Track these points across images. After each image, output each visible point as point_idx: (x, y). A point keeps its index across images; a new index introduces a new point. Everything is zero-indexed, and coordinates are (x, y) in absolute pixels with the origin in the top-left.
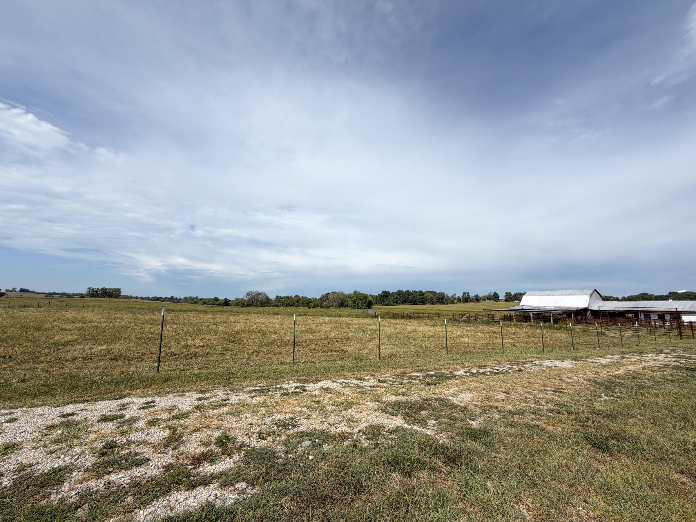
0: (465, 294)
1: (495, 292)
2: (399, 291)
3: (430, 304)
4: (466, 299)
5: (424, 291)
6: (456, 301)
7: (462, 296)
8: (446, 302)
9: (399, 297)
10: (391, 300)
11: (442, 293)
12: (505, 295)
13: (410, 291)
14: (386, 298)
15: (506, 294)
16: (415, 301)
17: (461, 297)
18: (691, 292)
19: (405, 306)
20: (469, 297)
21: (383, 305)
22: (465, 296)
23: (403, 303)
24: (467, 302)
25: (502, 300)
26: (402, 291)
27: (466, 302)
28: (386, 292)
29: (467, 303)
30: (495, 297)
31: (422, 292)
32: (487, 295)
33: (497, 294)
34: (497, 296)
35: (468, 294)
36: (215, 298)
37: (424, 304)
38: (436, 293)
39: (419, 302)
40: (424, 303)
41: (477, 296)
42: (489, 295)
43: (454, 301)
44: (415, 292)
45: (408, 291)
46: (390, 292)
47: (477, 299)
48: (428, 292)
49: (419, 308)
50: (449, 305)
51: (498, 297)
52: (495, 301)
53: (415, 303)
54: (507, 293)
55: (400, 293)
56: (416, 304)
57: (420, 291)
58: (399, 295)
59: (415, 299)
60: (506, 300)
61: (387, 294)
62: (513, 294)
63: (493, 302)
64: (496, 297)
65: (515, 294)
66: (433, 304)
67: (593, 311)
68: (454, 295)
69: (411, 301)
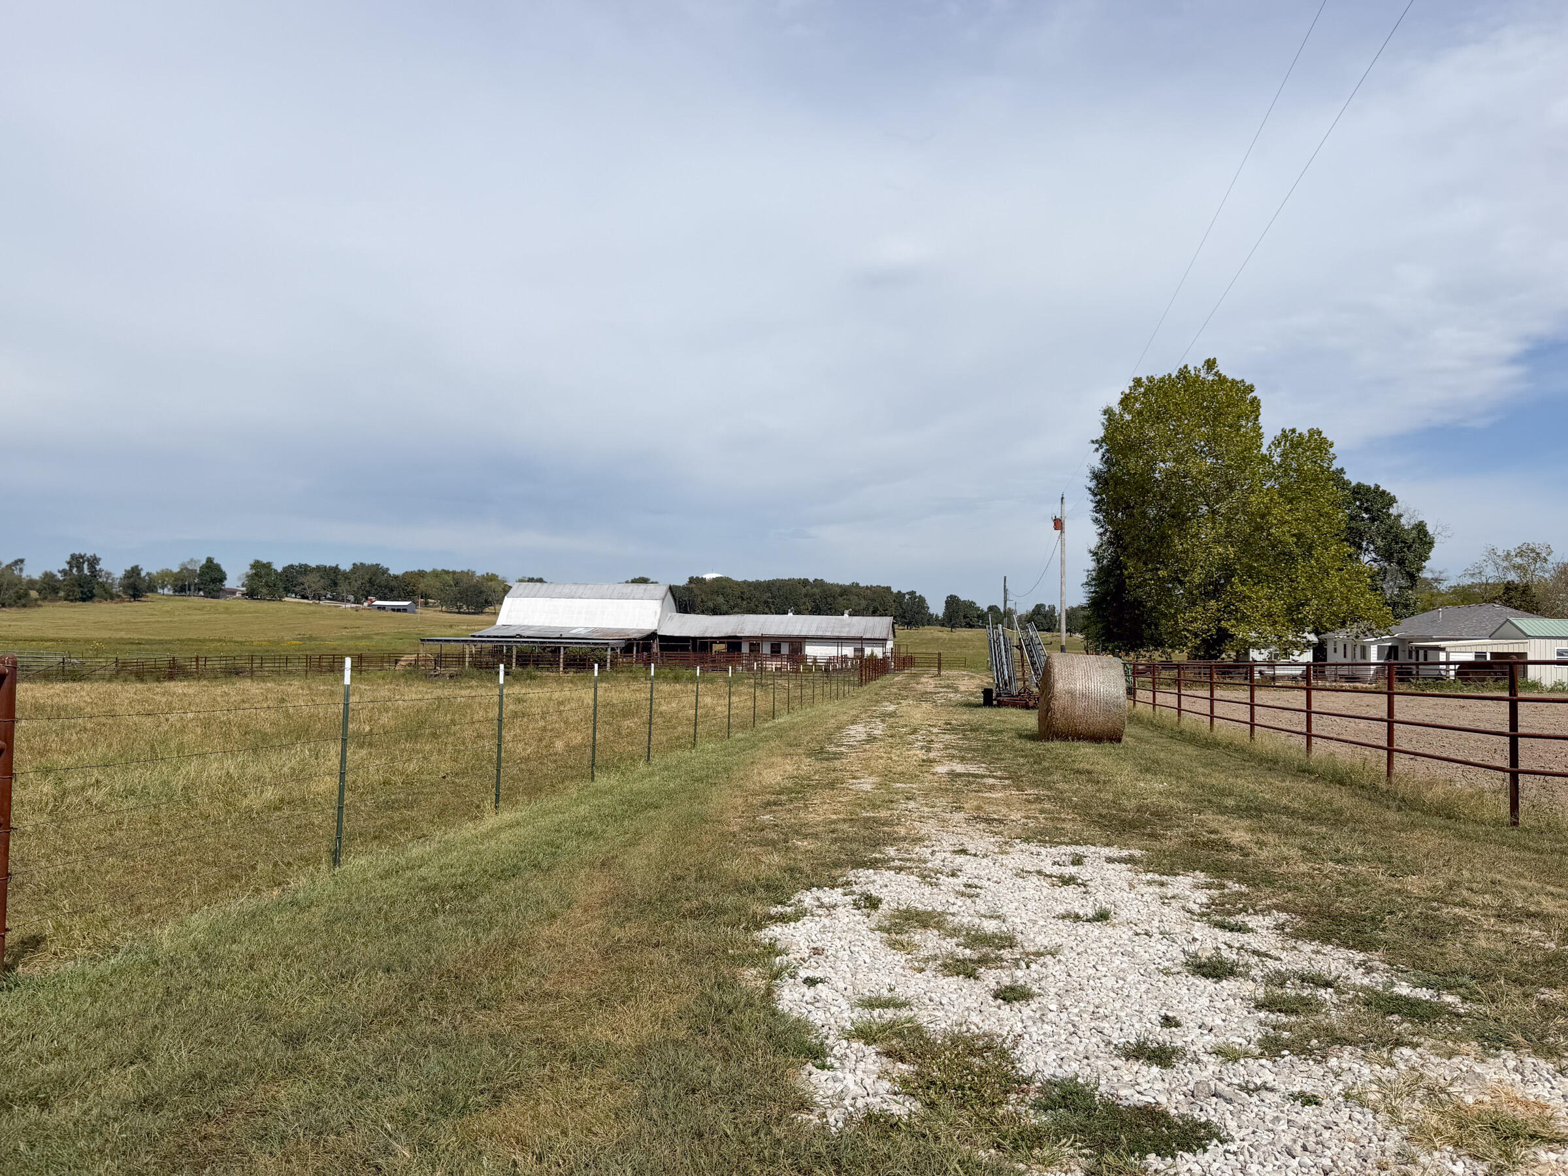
0: (76, 561)
1: (210, 560)
4: (82, 584)
6: (34, 594)
7: (64, 572)
12: (247, 570)
15: (253, 566)
17: (60, 576)
20: (94, 573)
22: (80, 569)
24: (88, 597)
25: (233, 592)
27: (84, 600)
29: (88, 606)
30: (208, 580)
32: (176, 569)
33: (217, 568)
34: (216, 575)
35: (93, 562)
41: (135, 572)
42: (184, 569)
43: (26, 595)
47: (137, 587)
51: (222, 578)
52: (209, 594)
54: (257, 565)
60: (251, 594)
62: (279, 567)
63: (197, 600)
64: (213, 581)
65: (285, 569)
67: (663, 638)
68: (16, 563)
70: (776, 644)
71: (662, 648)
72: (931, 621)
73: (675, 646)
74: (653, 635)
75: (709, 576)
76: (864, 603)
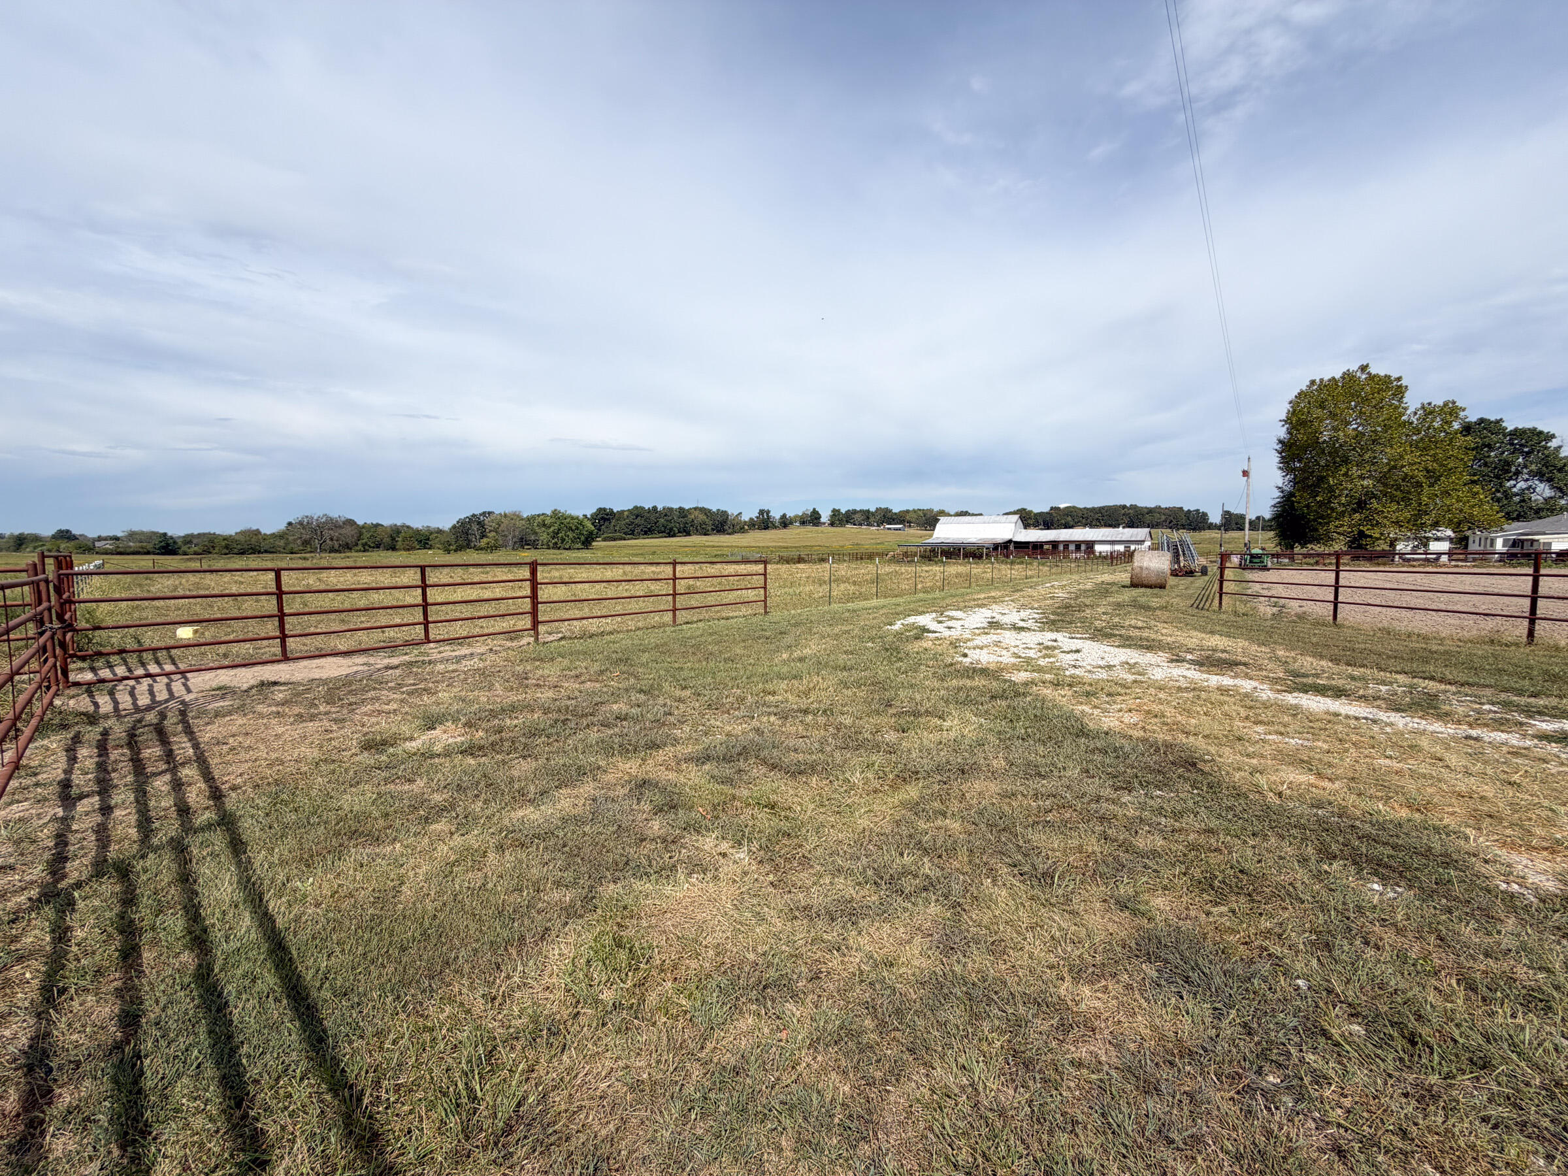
0: (761, 512)
1: (814, 509)
2: (636, 508)
3: (701, 534)
4: (764, 522)
5: (687, 507)
6: (746, 527)
7: (757, 517)
8: (730, 531)
9: (636, 521)
10: (617, 528)
11: (722, 511)
12: (830, 513)
13: (660, 507)
14: (607, 523)
16: (671, 529)
17: (755, 519)
18: (1074, 507)
19: (652, 540)
20: (769, 517)
21: (605, 540)
22: (763, 516)
23: (646, 533)
24: (766, 528)
25: (824, 523)
26: (642, 508)
28: (605, 509)
29: (767, 532)
30: (813, 519)
31: (684, 509)
32: (800, 514)
33: (818, 513)
34: (817, 516)
35: (768, 512)
37: (690, 535)
38: (710, 511)
39: (679, 532)
40: (688, 534)
41: (784, 516)
42: (804, 514)
44: (671, 509)
45: (655, 508)
46: (615, 511)
47: (785, 523)
48: (695, 509)
50: (736, 536)
51: (820, 517)
52: (815, 525)
53: (671, 534)
54: (834, 511)
55: (638, 512)
56: (674, 536)
57: (680, 508)
58: (637, 516)
59: (671, 525)
60: (832, 524)
61: (607, 515)
62: (843, 511)
63: (810, 528)
64: (816, 519)
65: (846, 512)
66: (705, 535)
67: (1016, 543)
68: (740, 513)
69: (663, 529)
70: (1078, 545)
71: (1015, 548)
72: (1211, 527)
73: (1022, 546)
74: (1010, 541)
75: (1062, 506)
76: (1163, 517)
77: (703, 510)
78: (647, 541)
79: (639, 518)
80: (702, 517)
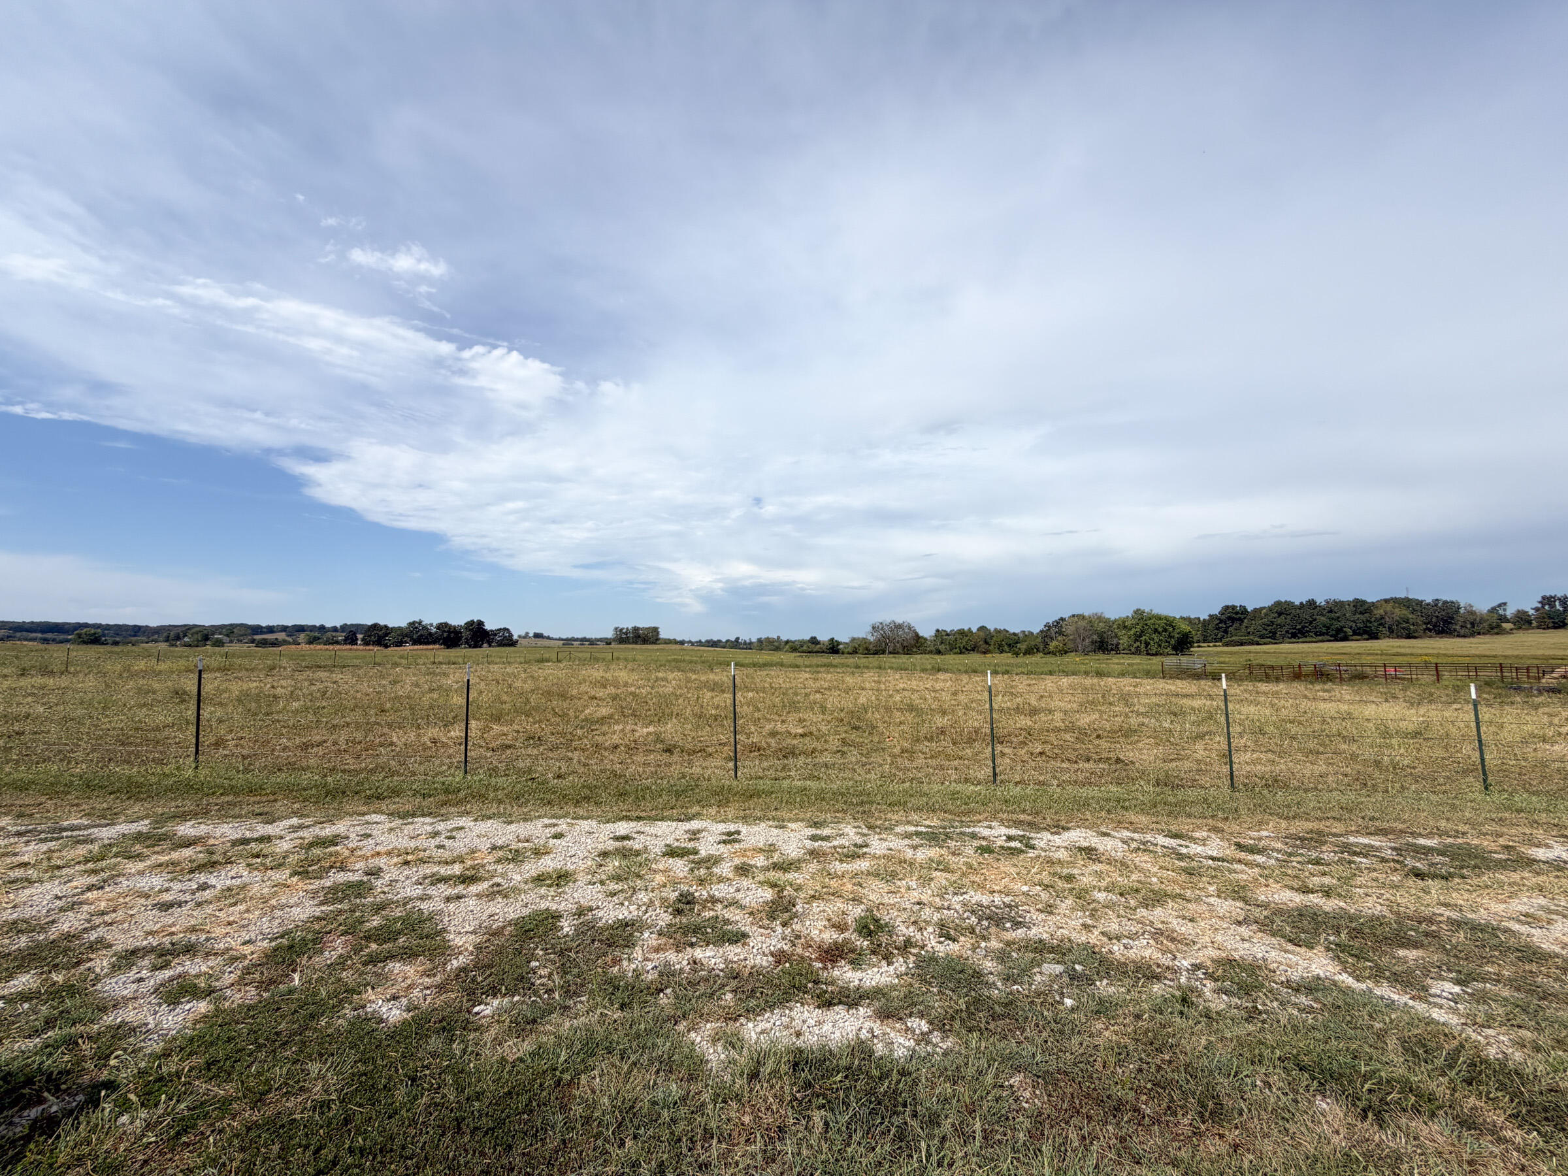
0: (1548, 600)
2: (1278, 603)
3: (1399, 637)
4: (1555, 616)
5: (1371, 599)
6: (1508, 626)
7: (1537, 609)
8: (1463, 631)
9: (1279, 621)
10: (1251, 630)
11: (1445, 602)
13: (1321, 601)
14: (1237, 624)
16: (1340, 630)
17: (1531, 612)
19: (1305, 645)
21: (1227, 645)
22: (1552, 606)
23: (1294, 636)
24: (1559, 625)
26: (1289, 604)
27: (1555, 628)
28: (1234, 607)
29: (1559, 632)
31: (1364, 602)
36: (812, 638)
37: (1377, 638)
38: (1420, 603)
39: (1355, 633)
40: (1374, 636)
43: (1499, 626)
44: (1340, 604)
45: (1312, 602)
46: (1250, 609)
48: (1386, 601)
49: (1357, 651)
50: (1480, 639)
53: (1339, 635)
55: (1282, 609)
56: (1345, 639)
57: (1357, 601)
58: (1280, 614)
59: (1338, 625)
61: (1237, 613)
66: (1409, 637)
68: (1500, 605)
69: (1324, 630)
77: (1406, 603)
78: (1296, 645)
79: (1283, 617)
80: (1399, 612)
